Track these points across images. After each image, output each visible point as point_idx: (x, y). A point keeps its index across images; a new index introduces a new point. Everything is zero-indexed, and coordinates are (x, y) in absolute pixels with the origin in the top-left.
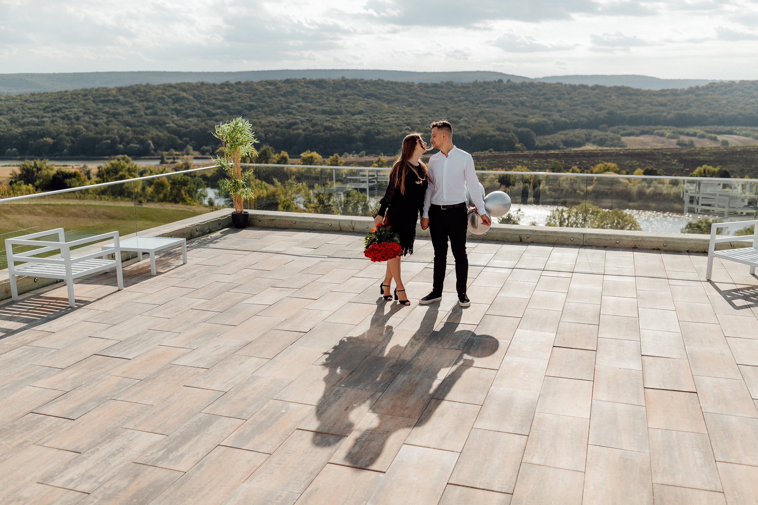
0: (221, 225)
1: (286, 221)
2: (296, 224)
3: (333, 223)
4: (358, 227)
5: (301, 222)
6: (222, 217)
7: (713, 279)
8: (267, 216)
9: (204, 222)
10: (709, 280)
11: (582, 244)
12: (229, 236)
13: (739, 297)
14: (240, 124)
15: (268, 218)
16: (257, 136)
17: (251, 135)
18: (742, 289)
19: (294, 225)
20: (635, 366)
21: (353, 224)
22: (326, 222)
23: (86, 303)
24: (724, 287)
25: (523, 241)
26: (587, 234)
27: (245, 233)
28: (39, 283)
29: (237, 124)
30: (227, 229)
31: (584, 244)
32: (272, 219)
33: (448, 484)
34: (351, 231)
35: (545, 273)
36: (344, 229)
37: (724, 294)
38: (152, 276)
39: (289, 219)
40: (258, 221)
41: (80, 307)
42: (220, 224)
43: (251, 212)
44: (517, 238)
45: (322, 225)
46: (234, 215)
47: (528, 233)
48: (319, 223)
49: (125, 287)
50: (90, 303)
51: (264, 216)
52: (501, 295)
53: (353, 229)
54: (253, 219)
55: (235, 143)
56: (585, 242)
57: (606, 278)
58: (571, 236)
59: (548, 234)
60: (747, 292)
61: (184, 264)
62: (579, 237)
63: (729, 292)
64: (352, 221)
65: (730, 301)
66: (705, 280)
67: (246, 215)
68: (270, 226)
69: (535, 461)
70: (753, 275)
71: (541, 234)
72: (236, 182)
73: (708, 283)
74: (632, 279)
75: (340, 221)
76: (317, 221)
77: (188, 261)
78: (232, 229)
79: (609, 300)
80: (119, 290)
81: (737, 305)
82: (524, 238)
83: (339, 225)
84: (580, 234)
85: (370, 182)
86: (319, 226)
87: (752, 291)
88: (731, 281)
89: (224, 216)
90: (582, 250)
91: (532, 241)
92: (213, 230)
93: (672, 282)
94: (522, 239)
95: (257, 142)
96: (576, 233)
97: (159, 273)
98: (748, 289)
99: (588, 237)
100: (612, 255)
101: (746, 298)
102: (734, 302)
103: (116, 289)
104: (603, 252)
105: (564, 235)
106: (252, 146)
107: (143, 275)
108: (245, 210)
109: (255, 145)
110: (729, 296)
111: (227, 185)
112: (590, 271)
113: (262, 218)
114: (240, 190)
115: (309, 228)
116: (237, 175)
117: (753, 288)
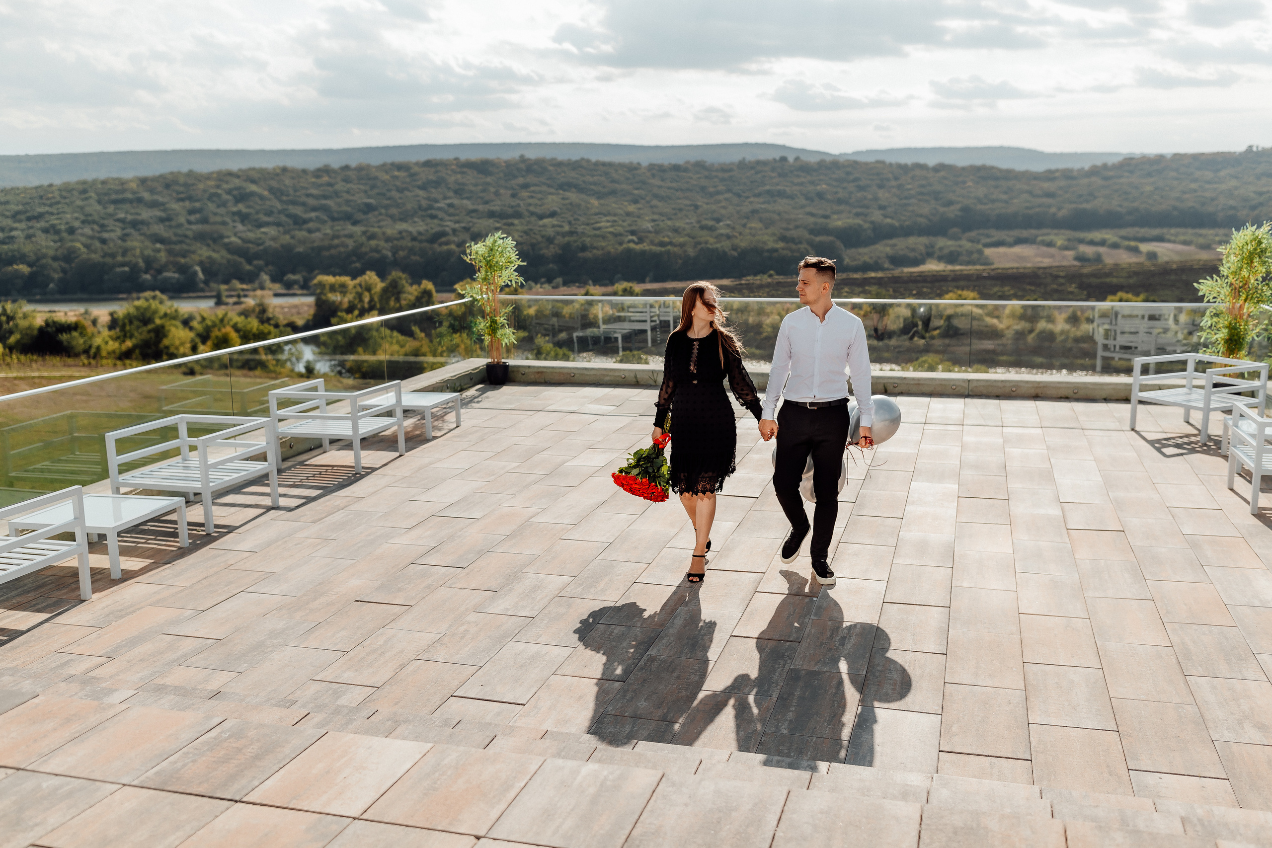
0: (473, 381)
1: (560, 373)
2: (575, 377)
3: (627, 375)
5: (582, 374)
6: (473, 370)
7: (1137, 428)
8: (534, 367)
9: (455, 376)
10: (1133, 430)
11: (967, 393)
12: (489, 393)
13: (1169, 446)
14: (500, 242)
15: (536, 370)
16: (521, 256)
17: (514, 257)
18: (1174, 438)
19: (572, 378)
20: (1055, 511)
21: (655, 375)
22: (617, 374)
23: (374, 470)
24: (1151, 437)
25: (889, 391)
26: (973, 380)
27: (506, 390)
28: (301, 447)
29: (495, 241)
30: (480, 386)
31: (970, 393)
32: (540, 371)
35: (926, 427)
36: (642, 383)
37: (1152, 443)
38: (427, 441)
39: (566, 371)
40: (520, 375)
41: (368, 474)
42: (471, 379)
43: (511, 362)
45: (612, 378)
46: (489, 367)
47: (896, 381)
48: (607, 375)
49: (406, 452)
50: (377, 469)
51: (529, 367)
54: (513, 371)
55: (491, 267)
56: (972, 390)
57: (1005, 430)
58: (952, 383)
59: (921, 382)
60: (1180, 441)
61: (457, 427)
62: (963, 384)
63: (1158, 441)
65: (1159, 450)
66: (1129, 429)
67: (506, 367)
68: (538, 380)
70: (1188, 423)
71: (912, 382)
72: (494, 322)
73: (1133, 433)
74: (1039, 431)
76: (605, 373)
77: (462, 423)
78: (488, 387)
79: (1014, 451)
80: (401, 456)
81: (1168, 454)
82: (890, 388)
83: (636, 377)
84: (964, 381)
85: (652, 321)
86: (607, 379)
87: (1185, 440)
88: (1161, 430)
89: (476, 369)
90: (968, 400)
91: (900, 391)
92: (465, 387)
93: (1087, 432)
94: (888, 389)
95: (523, 264)
96: (958, 380)
97: (435, 438)
98: (1181, 437)
99: (975, 384)
100: (1006, 405)
101: (1178, 446)
102: (1164, 450)
103: (397, 454)
104: (996, 402)
105: (943, 383)
106: (515, 271)
107: (416, 440)
108: (503, 361)
109: (519, 270)
110: (1159, 445)
111: (482, 325)
112: (984, 424)
113: (527, 371)
114: (500, 332)
115: (594, 382)
116: (495, 312)
117: (1187, 436)
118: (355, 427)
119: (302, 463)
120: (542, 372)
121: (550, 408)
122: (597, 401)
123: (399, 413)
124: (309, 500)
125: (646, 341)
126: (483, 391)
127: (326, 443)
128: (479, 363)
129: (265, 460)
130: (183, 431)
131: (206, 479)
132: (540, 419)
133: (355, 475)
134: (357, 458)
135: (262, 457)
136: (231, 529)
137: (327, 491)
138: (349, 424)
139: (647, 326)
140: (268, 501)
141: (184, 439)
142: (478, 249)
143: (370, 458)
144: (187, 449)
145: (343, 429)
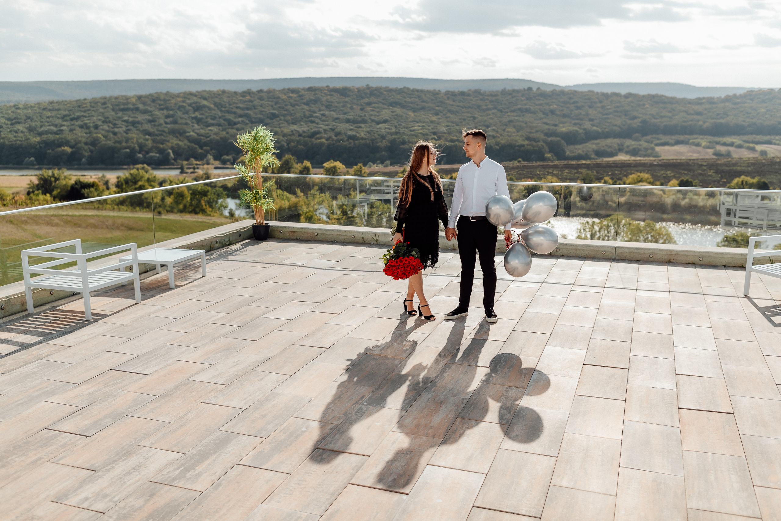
0: (242, 237)
1: (307, 233)
2: (318, 236)
3: (356, 235)
4: (381, 239)
5: (324, 234)
6: (242, 229)
7: (750, 295)
8: (289, 227)
9: (224, 234)
10: (746, 296)
11: (614, 258)
12: (250, 248)
13: (778, 314)
14: (261, 133)
15: (290, 230)
17: (272, 145)
19: (316, 237)
20: (669, 385)
21: (377, 236)
22: (349, 234)
23: (103, 316)
24: (762, 304)
25: (553, 254)
26: (619, 247)
27: (265, 245)
28: (55, 295)
29: (258, 132)
30: (247, 241)
31: (617, 258)
32: (294, 231)
33: (473, 507)
34: (375, 243)
35: (575, 288)
36: (367, 242)
37: (762, 310)
38: (170, 289)
39: (312, 231)
40: (279, 233)
41: (96, 320)
42: (240, 236)
43: (272, 223)
45: (345, 237)
46: (255, 227)
47: (559, 246)
48: (342, 235)
49: (143, 300)
50: (107, 316)
51: (285, 227)
52: (530, 310)
53: (377, 241)
54: (274, 230)
55: (255, 151)
56: (617, 256)
57: (639, 293)
58: (602, 249)
59: (579, 248)
61: (203, 277)
62: (611, 250)
63: (768, 308)
64: (375, 234)
65: (768, 318)
66: (743, 296)
67: (267, 227)
68: (292, 237)
69: (564, 483)
71: (571, 247)
72: (257, 193)
73: (746, 299)
74: (666, 295)
75: (363, 233)
76: (340, 233)
77: (207, 274)
78: (253, 241)
79: (642, 316)
80: (137, 303)
81: (776, 323)
83: (363, 239)
84: (612, 247)
85: (394, 193)
86: (341, 238)
88: (770, 297)
89: (245, 228)
90: (614, 264)
91: (561, 254)
92: (233, 242)
93: (707, 298)
95: (278, 151)
96: (608, 247)
97: (177, 286)
99: (620, 250)
100: (645, 269)
102: (774, 319)
103: (134, 302)
104: (636, 266)
105: (595, 249)
107: (154, 290)
108: (266, 222)
110: (768, 313)
112: (622, 286)
113: (283, 230)
114: (262, 201)
115: (331, 240)
116: (259, 186)
118: (85, 283)
120: (295, 232)
122: (325, 256)
123: (136, 269)
124: (25, 346)
126: (245, 246)
128: (247, 223)
133: (85, 322)
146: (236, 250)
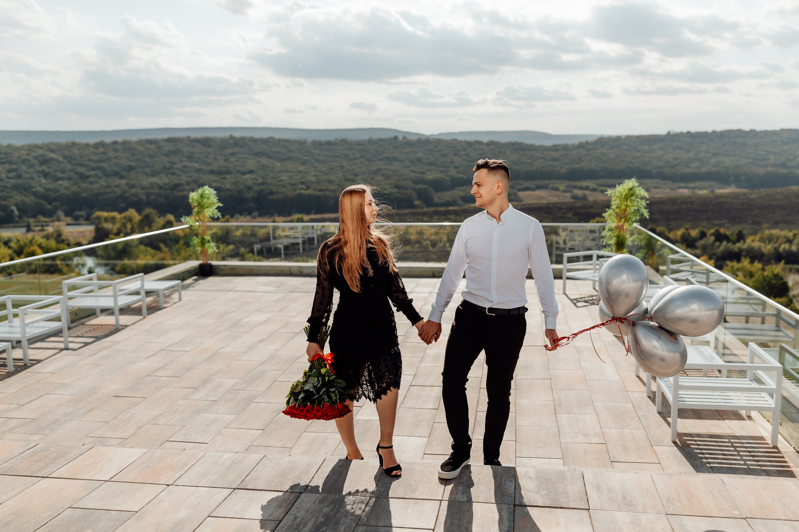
1: (244, 269)
3: (284, 269)
4: (305, 271)
5: (257, 269)
6: (191, 268)
7: (566, 292)
10: (564, 293)
12: (200, 282)
13: (581, 302)
14: (206, 192)
15: (229, 267)
16: (220, 200)
17: (215, 201)
18: (584, 298)
19: (251, 272)
21: (301, 269)
22: (278, 269)
23: (126, 326)
24: (572, 297)
27: (211, 279)
29: (204, 191)
30: (196, 277)
34: (301, 273)
36: (293, 274)
37: (572, 300)
39: (247, 267)
40: (219, 270)
41: (123, 329)
42: (190, 273)
43: (214, 263)
44: (431, 274)
45: (275, 271)
46: (201, 266)
48: (273, 270)
49: (148, 316)
50: (129, 326)
51: (225, 266)
53: (301, 272)
54: (216, 268)
55: (201, 206)
60: (587, 299)
61: (179, 301)
63: (576, 299)
64: (300, 267)
65: (575, 304)
66: (562, 293)
67: (211, 266)
68: (231, 273)
70: (594, 289)
72: (203, 239)
73: (564, 295)
75: (290, 267)
77: (182, 299)
78: (200, 277)
80: (144, 318)
81: (579, 306)
82: (436, 274)
85: (303, 238)
86: (272, 272)
87: (591, 298)
88: (580, 293)
89: (193, 267)
92: (186, 278)
95: (221, 205)
97: (165, 308)
98: (589, 297)
101: (586, 302)
102: (577, 304)
103: (141, 317)
106: (216, 208)
107: (153, 309)
108: (209, 262)
109: (218, 208)
110: (575, 302)
111: (196, 241)
113: (225, 268)
114: (207, 245)
115: (264, 274)
116: (204, 233)
117: (592, 296)
118: (116, 301)
119: (83, 324)
120: (233, 269)
121: (236, 289)
122: (266, 284)
123: (143, 293)
124: (86, 344)
125: (299, 250)
126: (196, 280)
127: (98, 312)
128: (194, 264)
129: (60, 321)
130: (9, 305)
131: (24, 332)
132: (231, 295)
133: (116, 329)
134: (117, 320)
135: (58, 319)
136: (39, 361)
137: (98, 339)
138: (112, 299)
139: (300, 241)
140: (62, 346)
141: (10, 310)
142: (194, 196)
143: (124, 319)
144: (12, 316)
145: (108, 303)
146: (191, 284)
